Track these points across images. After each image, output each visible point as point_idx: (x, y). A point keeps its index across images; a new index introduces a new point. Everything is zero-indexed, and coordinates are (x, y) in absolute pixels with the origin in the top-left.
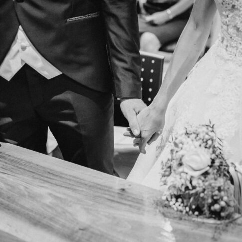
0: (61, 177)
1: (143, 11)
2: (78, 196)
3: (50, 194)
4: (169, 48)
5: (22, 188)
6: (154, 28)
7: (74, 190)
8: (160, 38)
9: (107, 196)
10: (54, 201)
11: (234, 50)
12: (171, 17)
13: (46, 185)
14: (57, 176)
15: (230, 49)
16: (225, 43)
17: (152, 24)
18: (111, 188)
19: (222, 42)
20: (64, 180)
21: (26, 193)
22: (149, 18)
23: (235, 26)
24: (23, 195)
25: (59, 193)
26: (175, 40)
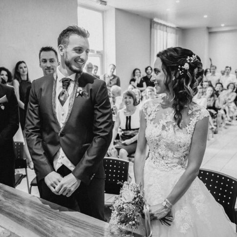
0: (79, 222)
1: (120, 138)
2: (86, 232)
3: (73, 231)
4: (132, 155)
5: (59, 227)
6: (125, 146)
7: (85, 229)
8: (128, 151)
9: (100, 232)
10: (74, 235)
11: (158, 163)
12: (133, 141)
13: (71, 226)
14: (76, 221)
15: (156, 163)
16: (153, 160)
17: (125, 144)
18: (102, 228)
19: (152, 159)
20: (80, 224)
21: (61, 231)
22: (123, 142)
23: (158, 153)
24: (59, 232)
25: (77, 230)
26: (134, 152)
